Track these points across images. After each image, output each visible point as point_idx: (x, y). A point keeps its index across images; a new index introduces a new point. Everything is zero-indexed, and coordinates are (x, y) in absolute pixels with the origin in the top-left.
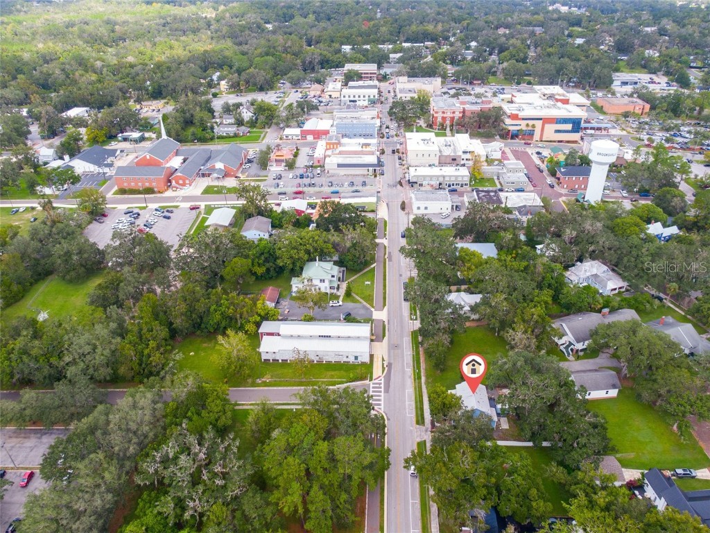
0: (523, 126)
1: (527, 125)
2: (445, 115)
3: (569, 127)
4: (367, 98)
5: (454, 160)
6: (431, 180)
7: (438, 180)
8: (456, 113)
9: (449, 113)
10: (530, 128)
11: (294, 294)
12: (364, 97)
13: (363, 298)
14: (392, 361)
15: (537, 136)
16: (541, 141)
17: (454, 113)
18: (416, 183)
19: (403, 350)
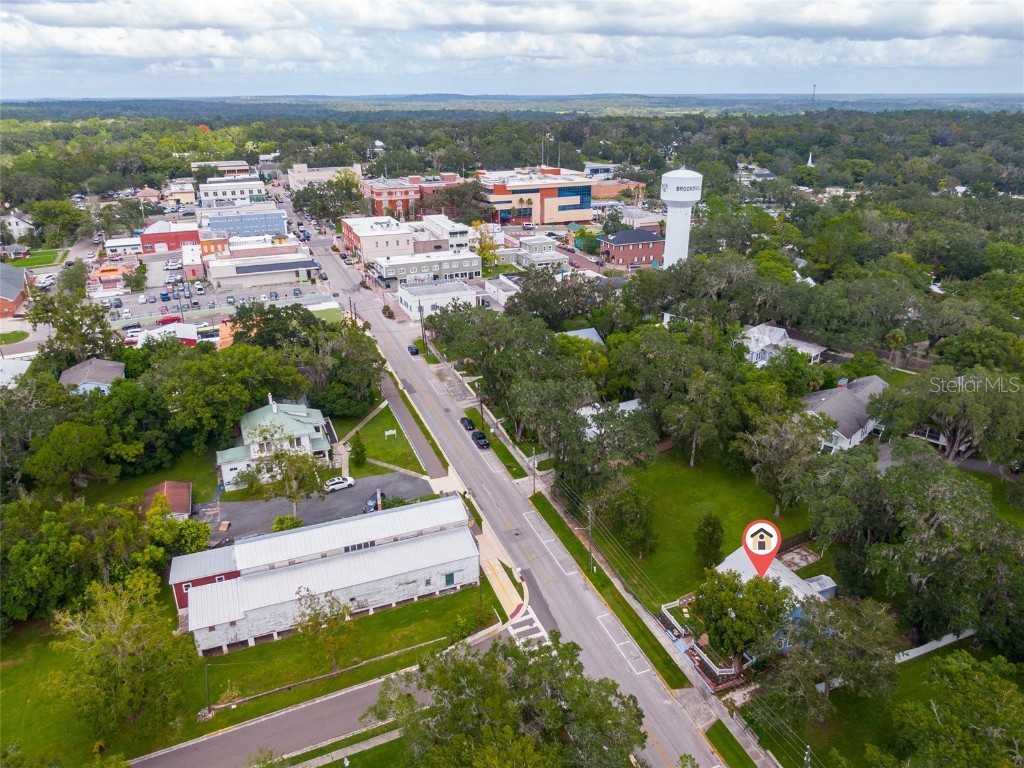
0: (515, 202)
1: (521, 201)
2: (393, 198)
3: (576, 200)
4: (247, 194)
5: (438, 247)
6: (420, 272)
7: (431, 270)
8: (410, 194)
9: (398, 196)
10: (525, 206)
11: (229, 489)
12: (242, 192)
13: (394, 463)
15: (536, 218)
17: (407, 193)
18: (396, 279)
19: (537, 539)
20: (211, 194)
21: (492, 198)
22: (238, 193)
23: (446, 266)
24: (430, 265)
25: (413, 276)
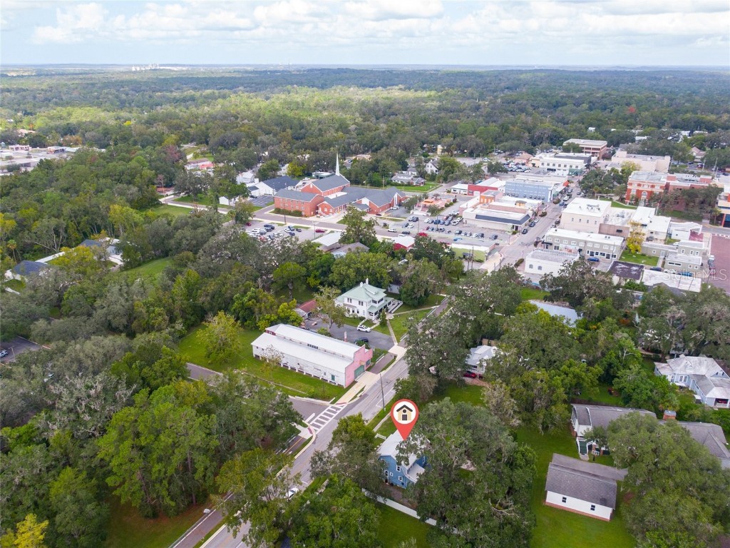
2: (641, 188)
4: (568, 167)
5: (619, 231)
6: (569, 244)
7: (578, 245)
8: (656, 187)
9: (646, 187)
12: (565, 166)
13: (395, 332)
14: (370, 394)
17: (653, 186)
18: (551, 244)
20: (546, 164)
21: (722, 203)
22: (562, 166)
23: (589, 245)
24: (578, 241)
25: (564, 246)
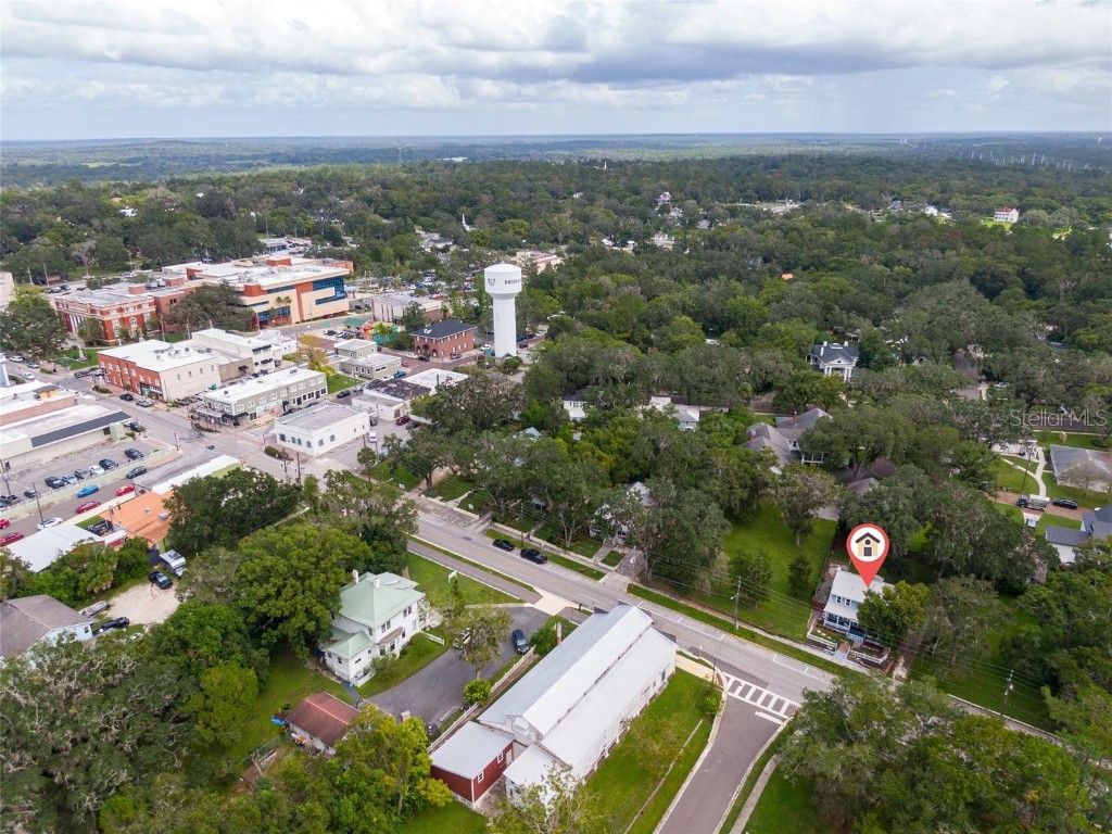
0: (272, 302)
1: (279, 300)
3: (330, 292)
5: (243, 369)
6: (269, 401)
7: (279, 397)
8: (144, 307)
10: (283, 305)
15: (295, 316)
16: (303, 321)
17: (140, 307)
18: (246, 414)
21: (248, 300)
23: (293, 390)
25: (262, 408)
